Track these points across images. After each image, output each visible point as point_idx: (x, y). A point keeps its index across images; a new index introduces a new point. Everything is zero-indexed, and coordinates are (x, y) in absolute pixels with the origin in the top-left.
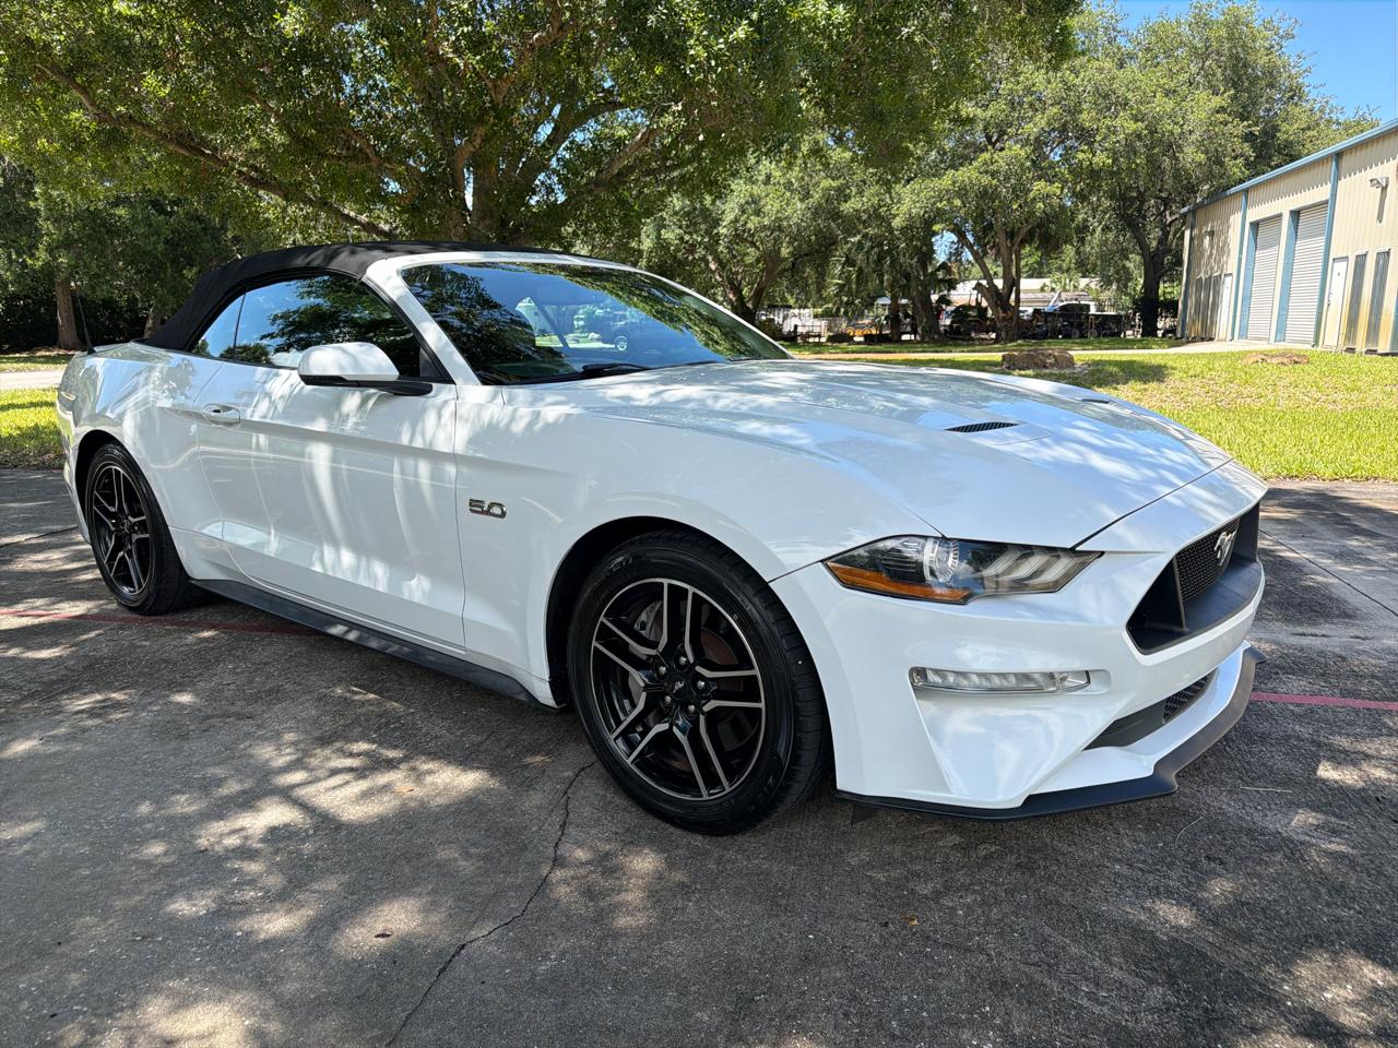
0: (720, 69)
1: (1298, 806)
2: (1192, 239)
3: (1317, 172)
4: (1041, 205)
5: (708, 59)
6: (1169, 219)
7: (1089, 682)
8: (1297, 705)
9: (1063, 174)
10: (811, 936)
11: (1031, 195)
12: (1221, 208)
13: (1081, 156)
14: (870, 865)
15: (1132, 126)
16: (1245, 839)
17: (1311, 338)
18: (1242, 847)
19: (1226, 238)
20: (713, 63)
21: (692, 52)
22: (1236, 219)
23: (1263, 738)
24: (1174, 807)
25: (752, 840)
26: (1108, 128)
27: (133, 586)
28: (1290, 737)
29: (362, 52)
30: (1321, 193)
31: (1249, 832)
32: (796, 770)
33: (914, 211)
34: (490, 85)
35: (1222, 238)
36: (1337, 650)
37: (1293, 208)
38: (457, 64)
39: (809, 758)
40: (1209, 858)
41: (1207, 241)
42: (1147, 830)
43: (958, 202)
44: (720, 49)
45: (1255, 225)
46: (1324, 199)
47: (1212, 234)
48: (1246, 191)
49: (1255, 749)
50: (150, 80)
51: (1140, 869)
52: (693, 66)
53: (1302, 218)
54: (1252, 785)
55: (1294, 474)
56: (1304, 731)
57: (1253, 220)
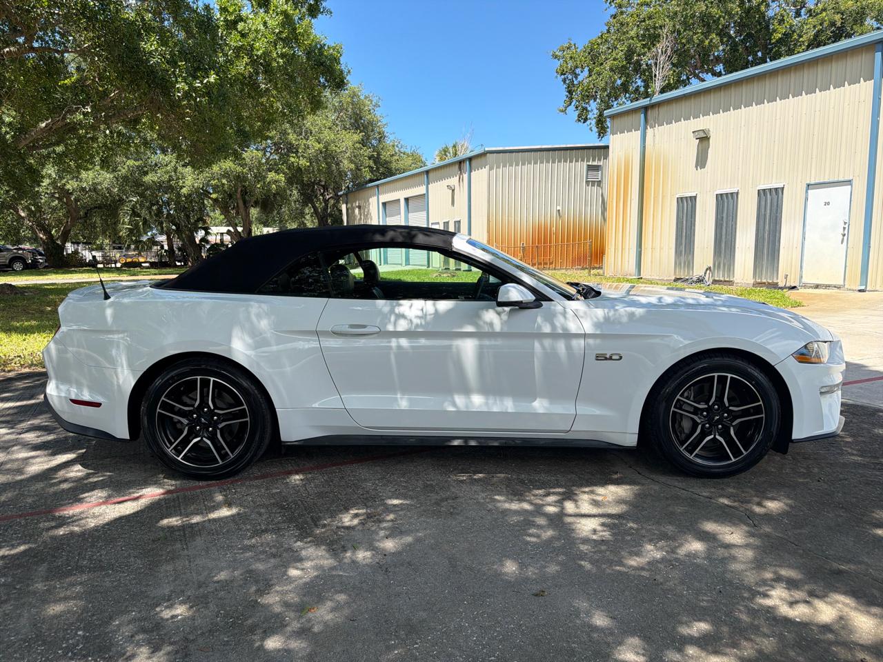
2: (347, 209)
3: (417, 179)
4: (274, 186)
6: (328, 197)
9: (283, 169)
11: (268, 180)
12: (363, 194)
13: (292, 159)
15: (317, 146)
17: (426, 263)
19: (369, 210)
22: (373, 200)
26: (305, 145)
30: (421, 190)
33: (196, 185)
35: (366, 210)
37: (406, 196)
41: (357, 211)
43: (224, 181)
45: (384, 204)
46: (422, 193)
47: (359, 207)
48: (378, 186)
53: (410, 202)
57: (383, 201)
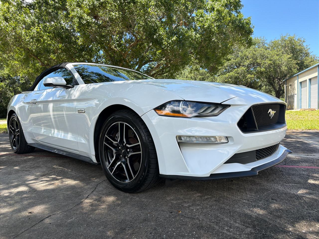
0: (170, 46)
1: (301, 188)
2: (286, 87)
3: (314, 70)
4: (249, 80)
5: (168, 44)
6: (281, 83)
7: (228, 142)
8: (304, 168)
9: (254, 73)
10: (149, 215)
11: (247, 78)
12: (293, 79)
13: (258, 69)
14: (173, 200)
15: (269, 62)
16: (284, 195)
18: (282, 197)
19: (294, 86)
20: (169, 45)
21: (164, 43)
22: (296, 82)
23: (293, 175)
24: (264, 188)
25: (142, 194)
26: (264, 63)
27: (16, 147)
28: (301, 174)
29: (95, 47)
30: (315, 74)
31: (285, 194)
32: (149, 170)
34: (123, 55)
35: (293, 86)
36: (317, 158)
37: (309, 78)
38: (115, 50)
39: (153, 166)
40: (272, 199)
41: (290, 87)
42: (255, 193)
43: (230, 80)
44: (170, 42)
45: (301, 83)
46: (316, 76)
47: (291, 85)
48: (298, 75)
49: (290, 177)
50: (52, 56)
51: (251, 201)
52: (164, 46)
53: (312, 80)
54: (288, 184)
55: (310, 129)
56: (305, 173)
57: (300, 82)
